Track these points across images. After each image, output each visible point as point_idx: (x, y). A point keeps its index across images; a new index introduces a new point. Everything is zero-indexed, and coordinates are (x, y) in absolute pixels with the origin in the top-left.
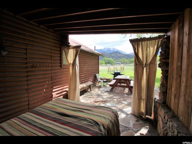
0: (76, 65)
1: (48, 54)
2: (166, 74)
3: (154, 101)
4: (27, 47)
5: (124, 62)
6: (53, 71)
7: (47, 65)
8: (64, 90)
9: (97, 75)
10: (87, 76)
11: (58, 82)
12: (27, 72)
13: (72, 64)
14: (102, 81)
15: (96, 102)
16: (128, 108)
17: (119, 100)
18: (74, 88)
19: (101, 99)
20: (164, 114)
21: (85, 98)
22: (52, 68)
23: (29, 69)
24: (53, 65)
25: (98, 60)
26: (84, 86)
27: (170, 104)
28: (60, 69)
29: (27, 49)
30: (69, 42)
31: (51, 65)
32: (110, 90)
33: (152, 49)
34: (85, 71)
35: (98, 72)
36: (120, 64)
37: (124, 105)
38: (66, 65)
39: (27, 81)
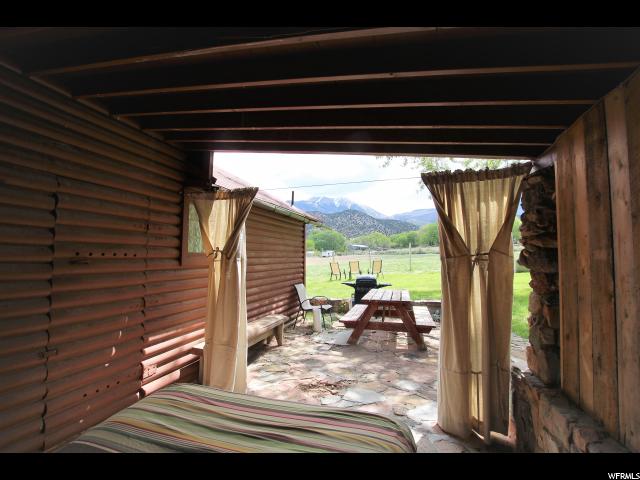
0: (237, 255)
1: (136, 215)
2: (550, 285)
3: (515, 377)
4: (61, 189)
5: (376, 242)
6: (153, 278)
7: (130, 256)
8: (187, 347)
9: (299, 287)
10: (266, 294)
11: (164, 317)
12: (50, 281)
13: (222, 252)
14: (316, 308)
15: (306, 388)
16: (422, 404)
17: (383, 375)
18: (225, 339)
19: (322, 377)
20: (568, 426)
21: (263, 373)
22: (147, 266)
23: (57, 272)
24: (152, 254)
25: (304, 237)
26: (256, 329)
27: (578, 390)
28: (175, 270)
29: (60, 197)
30: (214, 175)
31: (144, 256)
32: (348, 342)
33: (493, 205)
34: (261, 275)
35: (303, 278)
36: (363, 249)
37: (406, 394)
38: (198, 254)
39: (47, 317)
